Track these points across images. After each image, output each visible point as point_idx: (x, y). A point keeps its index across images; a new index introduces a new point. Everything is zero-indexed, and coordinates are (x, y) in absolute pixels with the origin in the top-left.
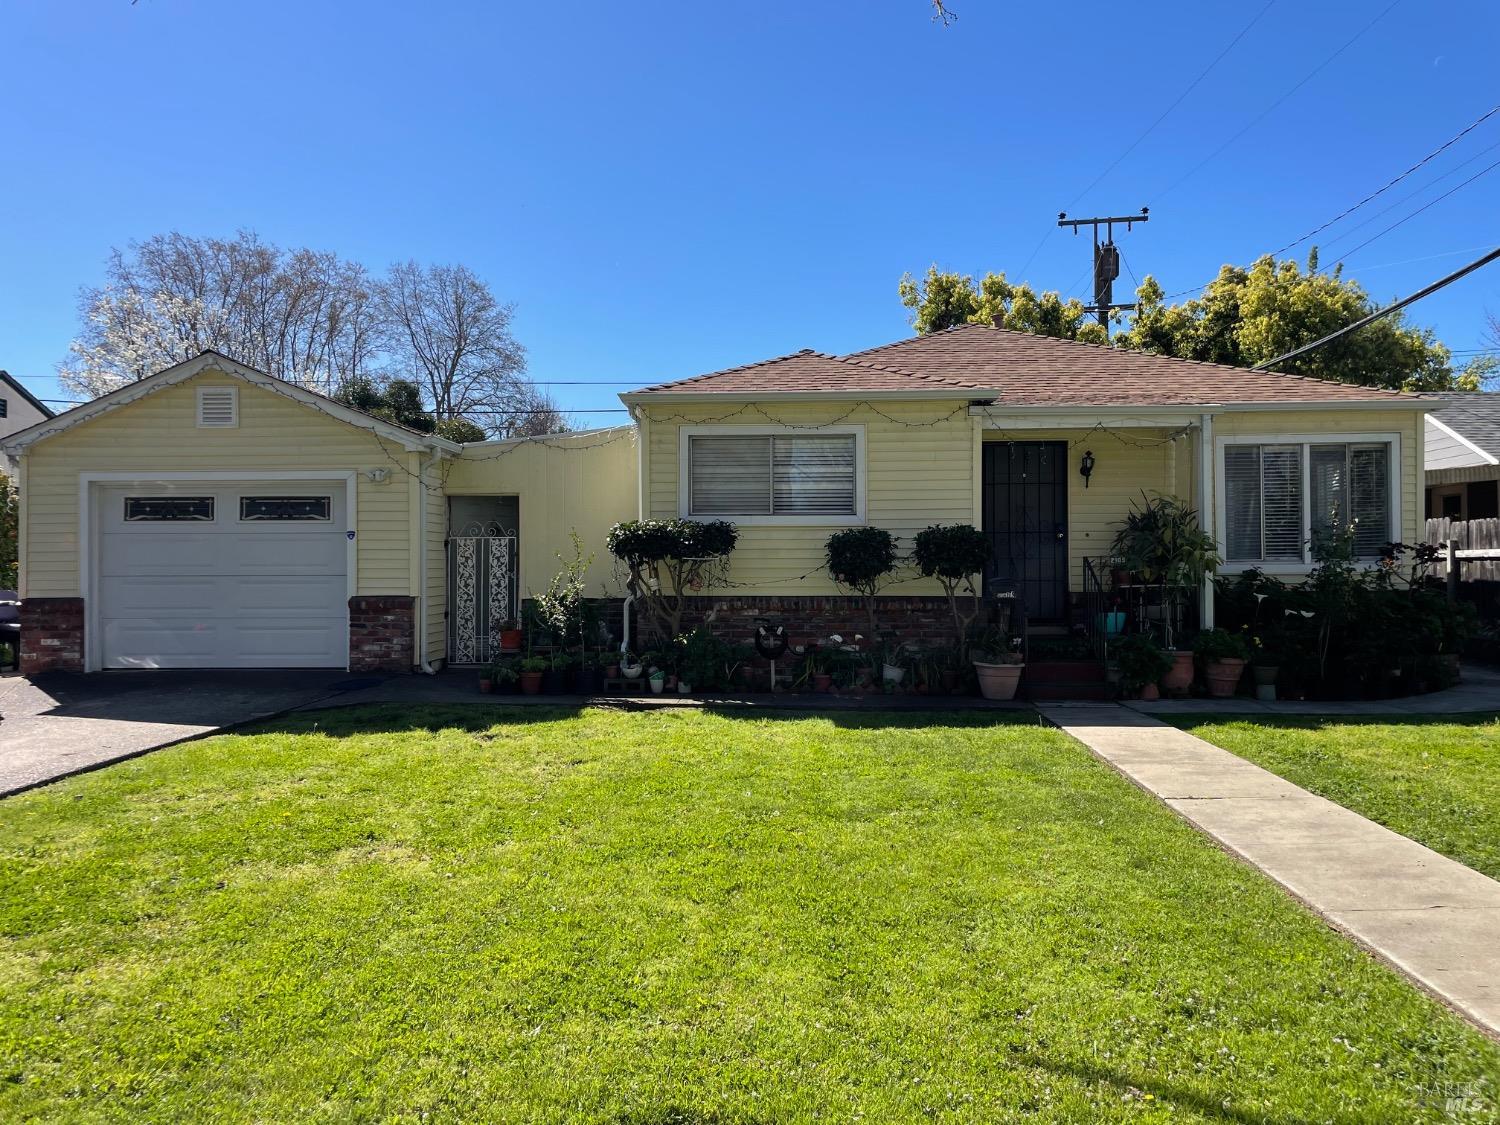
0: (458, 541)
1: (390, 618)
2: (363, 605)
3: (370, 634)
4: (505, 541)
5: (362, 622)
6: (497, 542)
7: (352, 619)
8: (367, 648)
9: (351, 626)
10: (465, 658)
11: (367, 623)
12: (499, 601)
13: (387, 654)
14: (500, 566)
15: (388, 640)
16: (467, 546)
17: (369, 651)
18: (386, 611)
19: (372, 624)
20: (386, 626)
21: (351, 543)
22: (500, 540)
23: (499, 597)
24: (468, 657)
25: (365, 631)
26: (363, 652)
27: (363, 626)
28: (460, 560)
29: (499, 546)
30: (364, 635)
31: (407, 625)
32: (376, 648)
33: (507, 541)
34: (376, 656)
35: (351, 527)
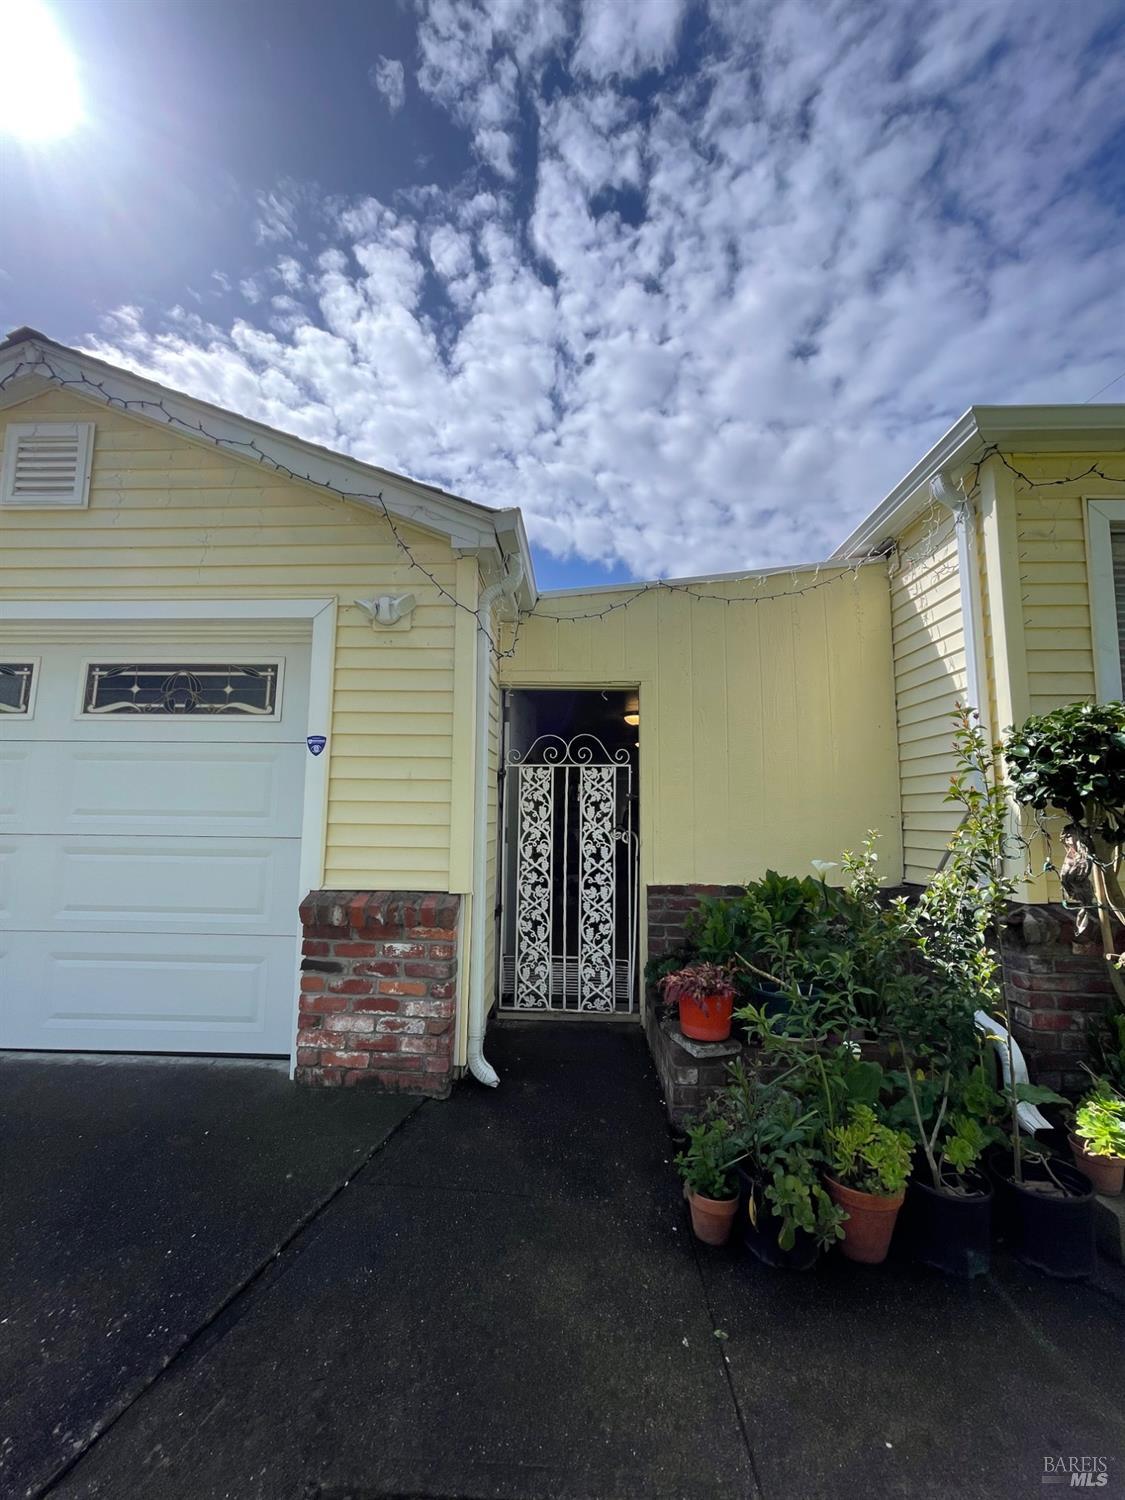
0: (522, 771)
1: (400, 947)
2: (337, 916)
3: (349, 987)
4: (609, 771)
5: (332, 958)
6: (594, 773)
7: (307, 949)
8: (339, 1025)
9: (305, 966)
10: (531, 1001)
11: (343, 960)
12: (598, 887)
13: (390, 1044)
14: (599, 820)
15: (391, 1005)
16: (539, 780)
17: (345, 1034)
18: (391, 930)
19: (357, 962)
20: (388, 970)
21: (316, 765)
22: (599, 770)
23: (599, 879)
24: (537, 997)
25: (336, 981)
26: (329, 1035)
27: (333, 968)
28: (524, 806)
29: (597, 782)
30: (332, 990)
31: (441, 970)
32: (363, 1025)
33: (613, 771)
34: (362, 1046)
35: (318, 726)
